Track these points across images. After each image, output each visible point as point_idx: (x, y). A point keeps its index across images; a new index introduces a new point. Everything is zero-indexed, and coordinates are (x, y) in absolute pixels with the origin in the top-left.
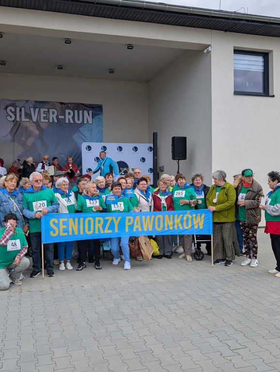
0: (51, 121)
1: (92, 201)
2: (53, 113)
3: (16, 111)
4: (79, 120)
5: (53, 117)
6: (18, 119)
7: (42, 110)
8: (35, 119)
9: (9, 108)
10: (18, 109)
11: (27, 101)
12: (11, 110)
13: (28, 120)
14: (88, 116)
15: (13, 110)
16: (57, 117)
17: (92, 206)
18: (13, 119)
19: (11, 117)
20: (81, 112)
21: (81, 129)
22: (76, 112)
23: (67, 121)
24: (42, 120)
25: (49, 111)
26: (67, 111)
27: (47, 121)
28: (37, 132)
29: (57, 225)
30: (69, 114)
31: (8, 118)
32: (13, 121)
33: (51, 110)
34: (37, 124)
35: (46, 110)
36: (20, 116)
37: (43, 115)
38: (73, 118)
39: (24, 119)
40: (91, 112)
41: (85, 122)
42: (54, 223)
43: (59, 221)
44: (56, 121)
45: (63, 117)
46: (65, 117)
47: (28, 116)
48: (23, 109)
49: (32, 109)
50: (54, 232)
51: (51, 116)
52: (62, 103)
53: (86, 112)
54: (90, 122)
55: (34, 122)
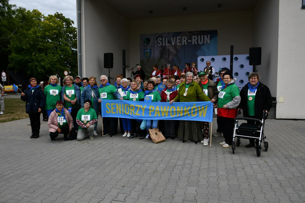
0: (183, 44)
1: (133, 94)
2: (185, 39)
3: (162, 40)
4: (201, 42)
5: (184, 42)
6: (164, 45)
7: (178, 38)
8: (173, 44)
9: (159, 39)
10: (164, 39)
11: (169, 33)
12: (160, 40)
13: (169, 45)
14: (207, 39)
15: (161, 39)
16: (187, 41)
17: (133, 97)
18: (160, 45)
19: (160, 44)
20: (202, 36)
21: (202, 48)
22: (199, 36)
23: (193, 43)
24: (178, 44)
25: (182, 38)
26: (193, 37)
27: (180, 44)
28: (175, 52)
29: (110, 107)
30: (195, 38)
31: (158, 44)
32: (161, 46)
33: (183, 37)
34: (175, 47)
35: (180, 37)
36: (165, 43)
37: (178, 41)
38: (197, 41)
39: (167, 45)
40: (209, 36)
41: (205, 43)
42: (108, 105)
43: (110, 104)
44: (186, 44)
45: (190, 41)
46: (192, 41)
47: (170, 42)
48: (167, 39)
49: (172, 38)
50: (108, 111)
51: (183, 41)
52: (190, 32)
53: (206, 36)
54: (209, 42)
55: (173, 46)
